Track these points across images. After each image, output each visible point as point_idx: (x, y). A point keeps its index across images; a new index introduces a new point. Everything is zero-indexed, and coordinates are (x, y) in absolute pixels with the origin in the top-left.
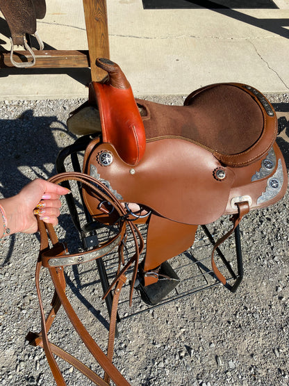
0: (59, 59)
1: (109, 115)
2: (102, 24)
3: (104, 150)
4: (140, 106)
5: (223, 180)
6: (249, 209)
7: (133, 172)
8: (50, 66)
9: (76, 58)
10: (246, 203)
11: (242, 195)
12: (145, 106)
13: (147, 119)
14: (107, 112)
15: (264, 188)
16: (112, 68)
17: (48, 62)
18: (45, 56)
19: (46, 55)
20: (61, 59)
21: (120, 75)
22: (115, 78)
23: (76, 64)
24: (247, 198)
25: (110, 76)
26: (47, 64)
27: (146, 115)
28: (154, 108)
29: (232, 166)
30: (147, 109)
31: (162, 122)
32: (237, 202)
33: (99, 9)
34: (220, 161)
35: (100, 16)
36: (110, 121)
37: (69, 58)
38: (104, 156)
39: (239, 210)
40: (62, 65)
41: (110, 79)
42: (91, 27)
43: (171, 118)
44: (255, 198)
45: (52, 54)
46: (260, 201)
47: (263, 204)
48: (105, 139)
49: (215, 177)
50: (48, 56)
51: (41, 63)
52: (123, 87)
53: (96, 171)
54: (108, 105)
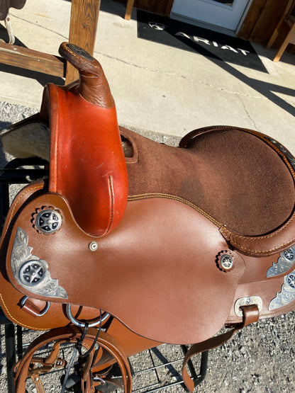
0: (28, 59)
1: (68, 147)
2: (89, 32)
3: (48, 205)
4: (124, 139)
5: (229, 270)
6: (258, 316)
7: (94, 247)
8: (16, 64)
9: (50, 63)
10: (255, 307)
11: (251, 295)
12: (132, 140)
13: (133, 161)
14: (64, 142)
15: (280, 287)
16: (88, 66)
17: (15, 60)
18: (13, 52)
19: (15, 51)
20: (33, 60)
21: (100, 81)
22: (91, 85)
23: (48, 69)
24: (257, 300)
25: (82, 80)
26: (12, 61)
27: (132, 156)
28: (145, 147)
29: (246, 254)
30: (134, 145)
31: (155, 170)
32: (242, 305)
33: (89, 15)
34: (228, 242)
35: (89, 23)
36: (68, 159)
37: (42, 62)
38: (47, 215)
39: (244, 317)
40: (32, 66)
41: (81, 85)
42: (76, 32)
43: (168, 167)
44: (268, 301)
45: (22, 51)
46: (274, 305)
47: (276, 311)
48: (54, 187)
49: (218, 265)
50: (16, 52)
51: (6, 58)
52: (101, 104)
53: (25, 242)
54: (69, 129)
